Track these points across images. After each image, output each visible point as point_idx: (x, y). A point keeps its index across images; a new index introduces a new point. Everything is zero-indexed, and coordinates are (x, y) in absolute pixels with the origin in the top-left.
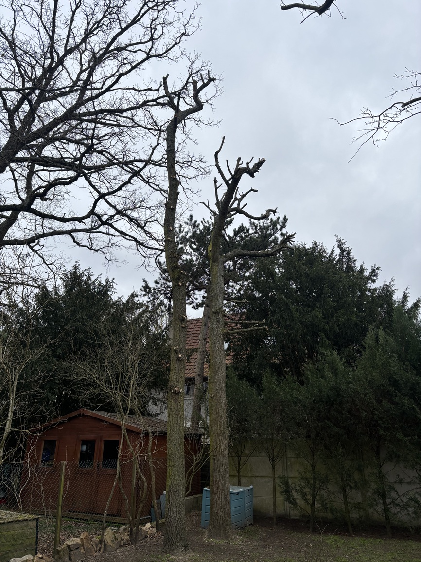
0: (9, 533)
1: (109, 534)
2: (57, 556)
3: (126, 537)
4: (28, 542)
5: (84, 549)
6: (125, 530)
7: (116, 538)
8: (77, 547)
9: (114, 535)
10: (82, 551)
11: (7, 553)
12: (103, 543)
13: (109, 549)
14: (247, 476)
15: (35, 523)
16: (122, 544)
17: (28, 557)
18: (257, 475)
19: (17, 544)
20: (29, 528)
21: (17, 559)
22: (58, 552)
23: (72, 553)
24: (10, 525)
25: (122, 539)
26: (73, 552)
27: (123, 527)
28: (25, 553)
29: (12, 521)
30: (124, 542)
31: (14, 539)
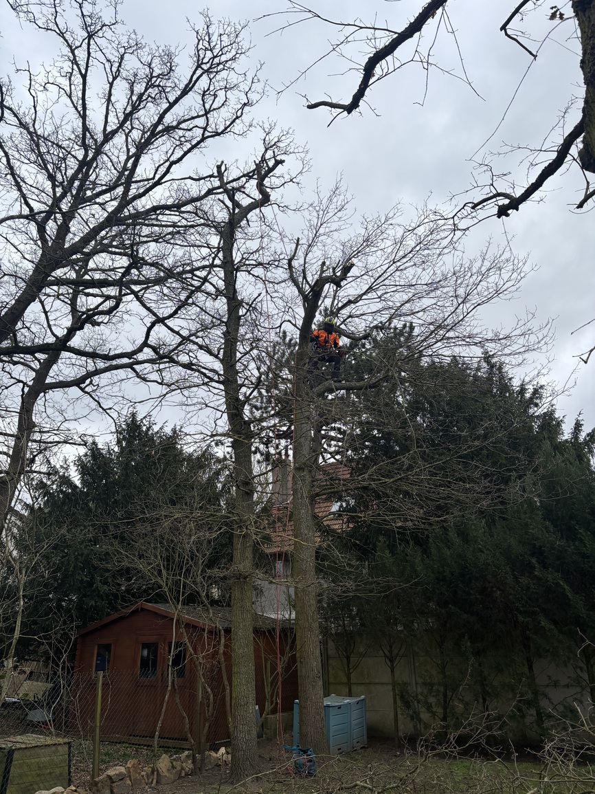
0: (33, 761)
1: (164, 763)
2: (94, 789)
3: (189, 765)
4: (58, 771)
5: (131, 781)
6: (188, 757)
7: (173, 767)
8: (121, 778)
9: (172, 763)
10: (129, 782)
11: (31, 785)
12: (155, 773)
13: (163, 781)
14: (363, 684)
15: (66, 748)
16: (183, 775)
17: (59, 789)
18: (377, 681)
19: (44, 775)
20: (58, 754)
21: (43, 792)
22: (96, 784)
23: (114, 785)
24: (33, 751)
25: (182, 768)
26: (116, 784)
27: (186, 753)
28: (55, 785)
29: (37, 746)
30: (185, 772)
31: (39, 767)
